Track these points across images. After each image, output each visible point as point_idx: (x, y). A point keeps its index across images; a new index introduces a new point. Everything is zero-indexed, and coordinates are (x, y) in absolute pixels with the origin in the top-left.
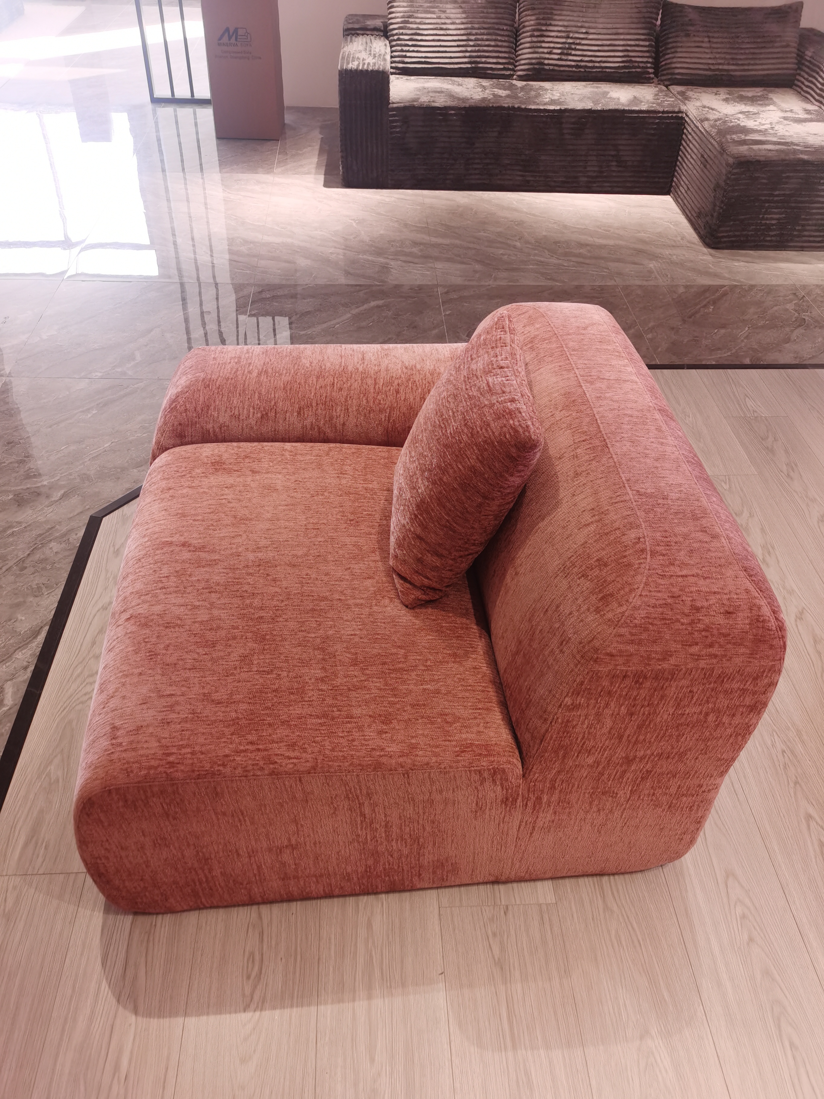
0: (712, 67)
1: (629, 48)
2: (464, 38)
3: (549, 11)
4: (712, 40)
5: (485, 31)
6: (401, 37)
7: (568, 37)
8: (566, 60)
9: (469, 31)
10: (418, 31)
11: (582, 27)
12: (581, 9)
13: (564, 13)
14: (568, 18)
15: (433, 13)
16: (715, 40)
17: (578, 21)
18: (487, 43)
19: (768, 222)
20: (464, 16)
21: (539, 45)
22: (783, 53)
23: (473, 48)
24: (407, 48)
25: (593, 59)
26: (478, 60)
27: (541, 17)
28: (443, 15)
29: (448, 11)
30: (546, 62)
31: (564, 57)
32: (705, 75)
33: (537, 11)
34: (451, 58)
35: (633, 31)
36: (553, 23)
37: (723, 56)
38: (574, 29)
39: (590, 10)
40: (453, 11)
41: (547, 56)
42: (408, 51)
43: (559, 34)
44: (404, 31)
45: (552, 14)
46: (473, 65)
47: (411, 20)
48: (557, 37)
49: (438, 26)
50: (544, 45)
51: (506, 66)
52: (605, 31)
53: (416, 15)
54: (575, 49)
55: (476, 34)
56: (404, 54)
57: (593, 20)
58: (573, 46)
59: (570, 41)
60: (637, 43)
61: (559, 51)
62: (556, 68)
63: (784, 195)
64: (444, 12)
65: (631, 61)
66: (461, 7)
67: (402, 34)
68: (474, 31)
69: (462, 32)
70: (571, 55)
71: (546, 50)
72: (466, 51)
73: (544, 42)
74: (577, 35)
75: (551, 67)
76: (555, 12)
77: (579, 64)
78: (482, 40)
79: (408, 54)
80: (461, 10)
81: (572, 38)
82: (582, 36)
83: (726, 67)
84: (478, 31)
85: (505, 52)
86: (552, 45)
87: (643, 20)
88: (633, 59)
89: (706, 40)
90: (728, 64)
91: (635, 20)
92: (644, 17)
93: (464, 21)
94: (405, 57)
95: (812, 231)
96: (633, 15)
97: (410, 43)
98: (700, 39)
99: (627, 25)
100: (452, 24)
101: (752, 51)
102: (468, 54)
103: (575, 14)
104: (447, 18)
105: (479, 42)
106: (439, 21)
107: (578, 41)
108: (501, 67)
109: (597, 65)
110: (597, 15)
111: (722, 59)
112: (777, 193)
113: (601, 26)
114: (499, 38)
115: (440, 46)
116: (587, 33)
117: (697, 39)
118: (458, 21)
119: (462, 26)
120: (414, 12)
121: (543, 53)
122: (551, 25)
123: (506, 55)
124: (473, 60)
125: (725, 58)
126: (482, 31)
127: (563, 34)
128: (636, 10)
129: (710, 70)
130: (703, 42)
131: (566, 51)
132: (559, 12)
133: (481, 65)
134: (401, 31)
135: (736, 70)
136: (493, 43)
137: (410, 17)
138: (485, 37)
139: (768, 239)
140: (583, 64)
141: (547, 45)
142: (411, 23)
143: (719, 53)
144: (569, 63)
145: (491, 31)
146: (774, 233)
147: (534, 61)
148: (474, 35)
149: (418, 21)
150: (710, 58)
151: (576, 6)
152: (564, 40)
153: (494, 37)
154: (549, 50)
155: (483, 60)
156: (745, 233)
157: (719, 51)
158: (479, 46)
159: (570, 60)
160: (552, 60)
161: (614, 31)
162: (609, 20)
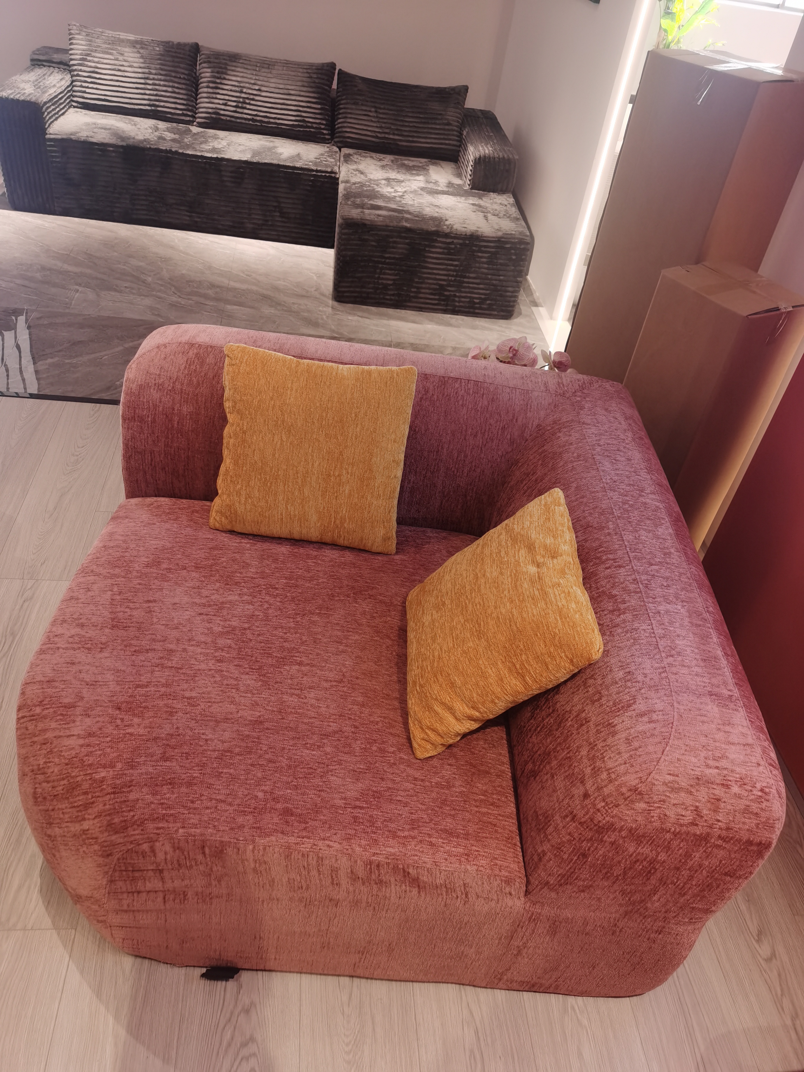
0: (379, 135)
1: (301, 109)
2: (142, 81)
3: (223, 66)
4: (379, 110)
5: (163, 78)
6: (80, 73)
7: (241, 92)
8: (242, 113)
9: (146, 76)
10: (97, 70)
11: (254, 84)
12: (254, 68)
13: (239, 69)
14: (242, 74)
15: (111, 54)
16: (381, 111)
17: (251, 78)
18: (164, 88)
19: (385, 282)
20: (141, 60)
21: (214, 96)
22: (444, 130)
23: (152, 92)
24: (86, 85)
25: (268, 115)
26: (157, 103)
27: (217, 70)
28: (121, 58)
29: (126, 54)
30: (222, 112)
31: (239, 110)
32: (373, 141)
33: (212, 65)
34: (130, 98)
35: (302, 94)
36: (227, 77)
37: (388, 125)
38: (247, 85)
39: (263, 70)
40: (132, 55)
41: (223, 107)
42: (88, 87)
43: (234, 88)
44: (83, 68)
45: (226, 69)
46: (153, 108)
47: (89, 58)
48: (231, 90)
49: (117, 67)
50: (219, 96)
51: (185, 112)
52: (277, 91)
53: (93, 54)
54: (249, 104)
55: (154, 79)
56: (84, 89)
57: (266, 79)
58: (247, 101)
59: (243, 95)
60: (309, 105)
61: (234, 104)
62: (233, 119)
63: (394, 258)
64: (122, 54)
65: (304, 121)
66: (140, 53)
67: (81, 71)
68: (151, 76)
69: (140, 75)
70: (245, 108)
71: (221, 102)
72: (145, 94)
73: (218, 94)
74: (250, 91)
75: (228, 118)
76: (229, 68)
77: (255, 118)
78: (160, 85)
79: (88, 90)
80: (139, 55)
81: (245, 93)
82: (255, 92)
83: (391, 137)
84: (156, 77)
85: (182, 99)
86: (227, 98)
87: (312, 85)
88: (307, 119)
89: (373, 110)
90: (394, 134)
91: (306, 84)
92: (314, 82)
93: (142, 65)
94: (85, 92)
95: (427, 293)
96: (304, 79)
97: (89, 80)
98: (368, 109)
99: (298, 88)
100: (129, 66)
101: (415, 124)
102: (146, 97)
103: (249, 72)
104: (125, 61)
105: (157, 87)
106: (116, 62)
107: (252, 97)
108: (181, 112)
109: (272, 120)
110: (270, 75)
111: (387, 128)
112: (387, 255)
113: (273, 85)
114: (176, 85)
115: (119, 86)
116: (259, 90)
117: (364, 108)
118: (135, 65)
119: (140, 70)
120: (91, 51)
121: (219, 104)
122: (225, 79)
123: (185, 102)
124: (152, 103)
125: (390, 128)
126: (160, 77)
127: (237, 89)
128: (306, 75)
129: (377, 137)
130: (370, 111)
131: (242, 104)
132: (233, 68)
133: (159, 109)
134: (80, 68)
135: (401, 140)
136: (170, 89)
137: (88, 55)
138: (162, 83)
139: (388, 297)
140: (258, 118)
141: (222, 97)
142: (89, 61)
143: (385, 123)
144: (245, 116)
145: (168, 78)
146: (392, 292)
147: (210, 110)
148: (151, 79)
149: (96, 60)
150: (377, 127)
151: (250, 65)
152: (238, 94)
153: (171, 84)
154: (225, 102)
155: (162, 104)
156: (364, 290)
157: (385, 121)
158: (156, 90)
159: (246, 114)
160: (228, 111)
161: (286, 91)
162: (281, 81)
